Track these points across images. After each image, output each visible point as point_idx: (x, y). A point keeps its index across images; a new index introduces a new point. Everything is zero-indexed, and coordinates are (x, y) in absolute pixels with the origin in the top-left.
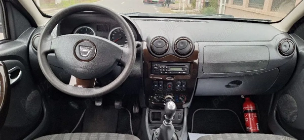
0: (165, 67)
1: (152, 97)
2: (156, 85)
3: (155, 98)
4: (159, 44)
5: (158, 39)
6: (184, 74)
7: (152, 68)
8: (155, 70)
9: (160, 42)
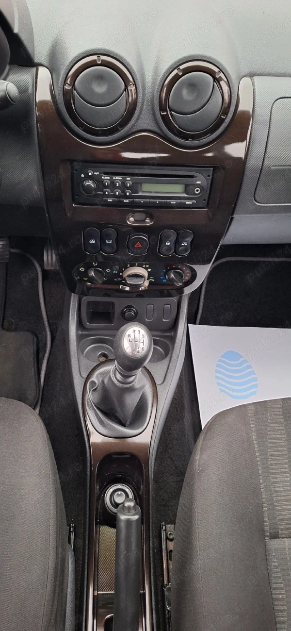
0: (124, 183)
1: (82, 269)
2: (93, 242)
3: (92, 273)
4: (100, 89)
5: (93, 64)
6: (189, 207)
7: (75, 183)
8: (88, 189)
9: (100, 77)
